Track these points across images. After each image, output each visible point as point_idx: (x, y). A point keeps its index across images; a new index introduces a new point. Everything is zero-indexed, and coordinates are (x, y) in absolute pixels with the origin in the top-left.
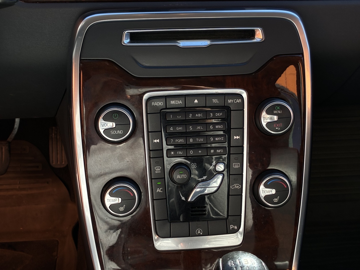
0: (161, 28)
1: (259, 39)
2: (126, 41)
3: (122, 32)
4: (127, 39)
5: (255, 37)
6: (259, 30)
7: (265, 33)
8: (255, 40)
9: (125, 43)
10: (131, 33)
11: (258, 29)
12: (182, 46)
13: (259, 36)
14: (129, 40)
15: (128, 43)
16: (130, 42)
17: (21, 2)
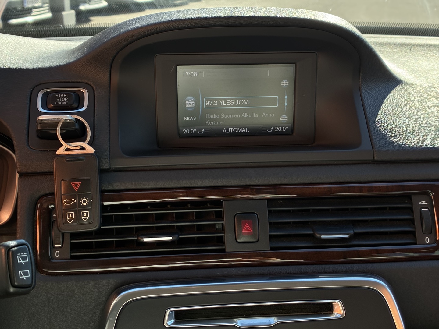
0: (214, 303)
1: (339, 315)
2: (170, 322)
3: (165, 310)
4: (171, 320)
5: (333, 312)
6: (337, 303)
7: (346, 307)
8: (334, 316)
9: (169, 324)
10: (175, 311)
11: (337, 301)
12: (240, 325)
13: (339, 311)
14: (174, 320)
15: (173, 324)
16: (176, 323)
17: (42, 275)
